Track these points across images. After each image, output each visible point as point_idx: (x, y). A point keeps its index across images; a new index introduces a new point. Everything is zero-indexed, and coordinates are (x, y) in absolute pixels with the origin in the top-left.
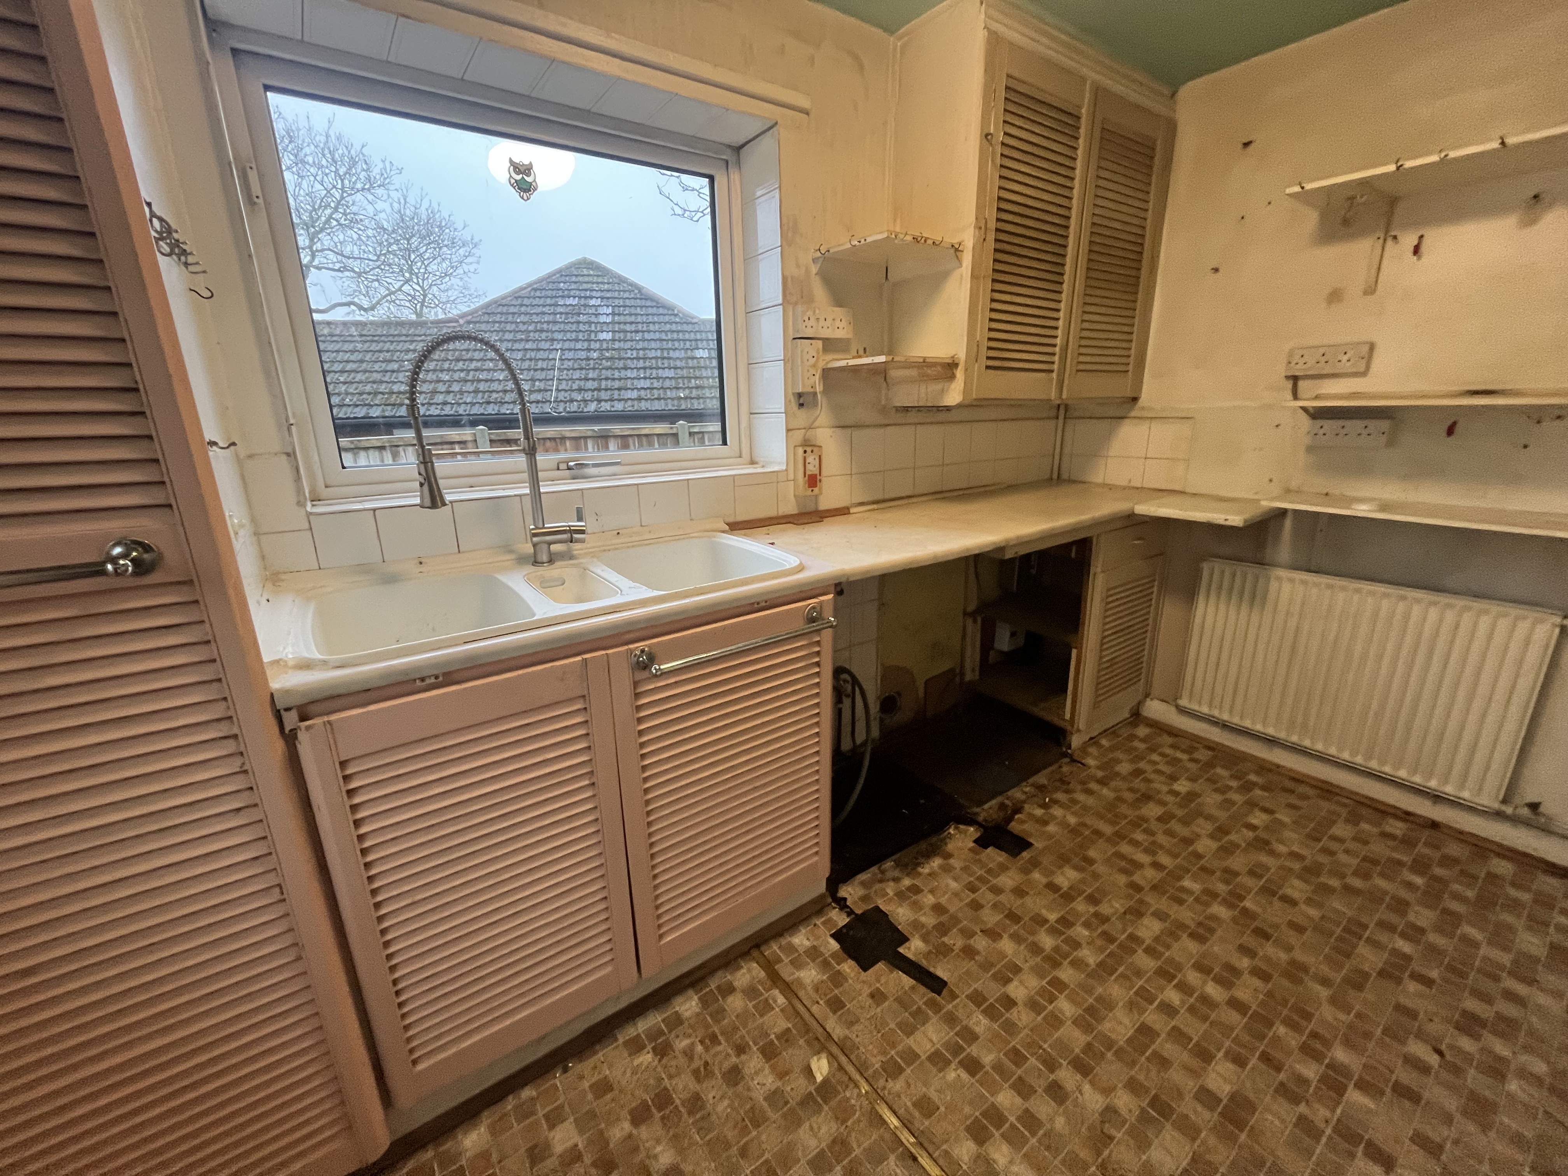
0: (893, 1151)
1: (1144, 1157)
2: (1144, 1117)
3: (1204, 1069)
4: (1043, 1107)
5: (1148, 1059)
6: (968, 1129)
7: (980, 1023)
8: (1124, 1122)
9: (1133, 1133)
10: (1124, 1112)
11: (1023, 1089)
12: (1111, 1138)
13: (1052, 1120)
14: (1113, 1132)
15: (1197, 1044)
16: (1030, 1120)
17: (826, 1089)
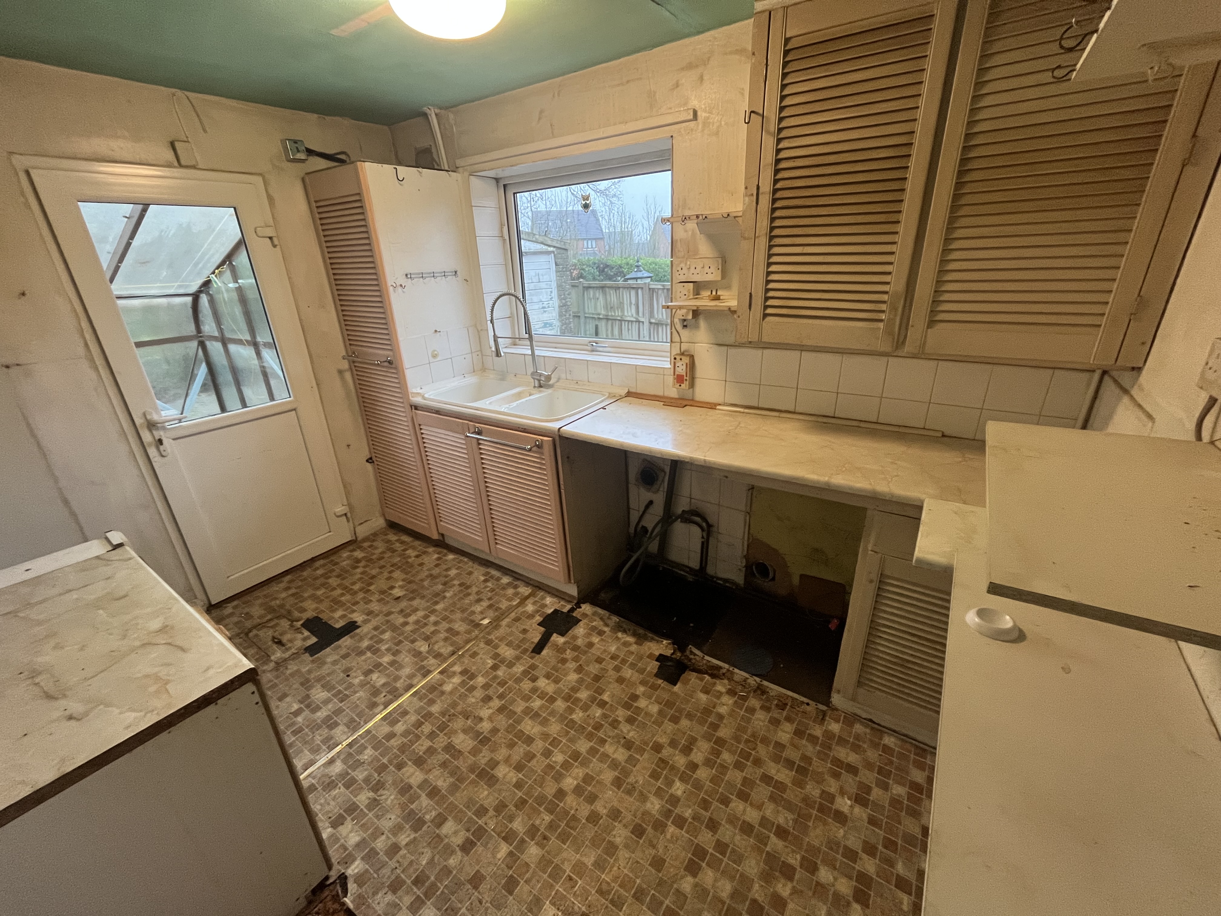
0: (456, 648)
1: (459, 731)
2: (478, 734)
3: (510, 766)
4: (479, 694)
5: (511, 739)
6: (465, 669)
7: (519, 669)
8: (476, 725)
9: (471, 728)
10: (480, 726)
11: (486, 686)
12: (467, 719)
13: (473, 697)
14: (470, 720)
15: (525, 766)
16: (472, 689)
17: (478, 625)
